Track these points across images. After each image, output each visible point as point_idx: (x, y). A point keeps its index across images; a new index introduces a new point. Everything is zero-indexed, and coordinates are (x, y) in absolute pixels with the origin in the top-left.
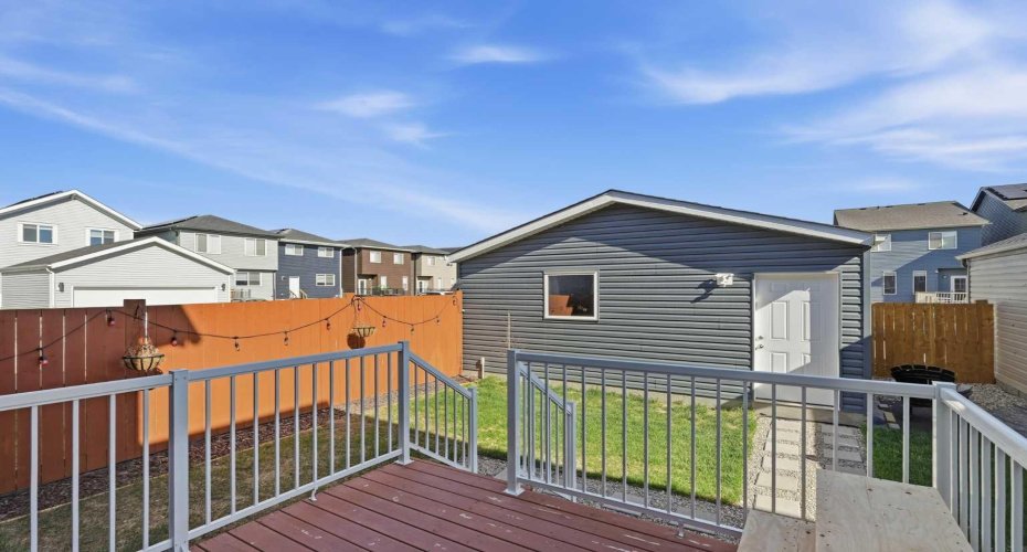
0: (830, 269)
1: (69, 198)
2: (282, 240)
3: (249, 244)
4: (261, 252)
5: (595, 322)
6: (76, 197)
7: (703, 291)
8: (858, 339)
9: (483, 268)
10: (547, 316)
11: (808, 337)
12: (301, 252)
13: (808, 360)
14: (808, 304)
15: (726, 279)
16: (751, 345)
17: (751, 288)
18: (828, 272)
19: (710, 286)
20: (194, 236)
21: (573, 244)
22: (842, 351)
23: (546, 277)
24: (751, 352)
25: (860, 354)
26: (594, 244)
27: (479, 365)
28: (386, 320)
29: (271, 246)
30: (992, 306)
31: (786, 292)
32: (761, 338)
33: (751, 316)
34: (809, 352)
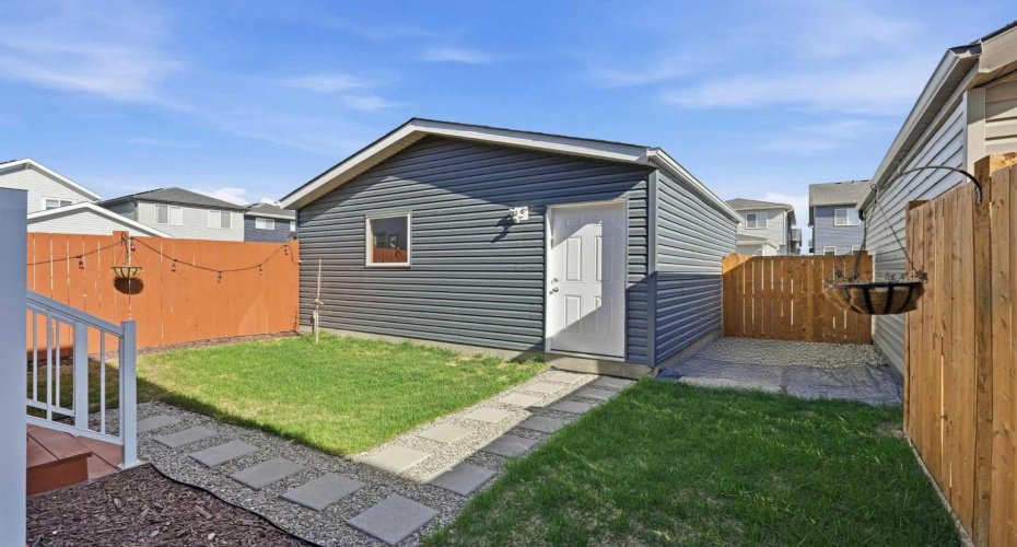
0: (618, 196)
1: (23, 167)
2: (248, 213)
3: (214, 217)
4: (225, 224)
5: (407, 269)
6: (30, 166)
7: (501, 228)
8: (643, 276)
9: (316, 215)
10: (369, 263)
11: (600, 278)
12: (272, 226)
13: (600, 304)
14: (600, 239)
15: (521, 214)
16: (544, 288)
17: (544, 222)
18: (616, 201)
19: (508, 222)
20: (153, 207)
21: (391, 183)
22: (628, 291)
23: (368, 221)
24: (544, 296)
25: (644, 294)
26: (409, 182)
27: (312, 320)
28: (176, 264)
29: (237, 220)
30: (871, 257)
31: (579, 227)
32: (556, 280)
33: (544, 255)
34: (600, 294)
